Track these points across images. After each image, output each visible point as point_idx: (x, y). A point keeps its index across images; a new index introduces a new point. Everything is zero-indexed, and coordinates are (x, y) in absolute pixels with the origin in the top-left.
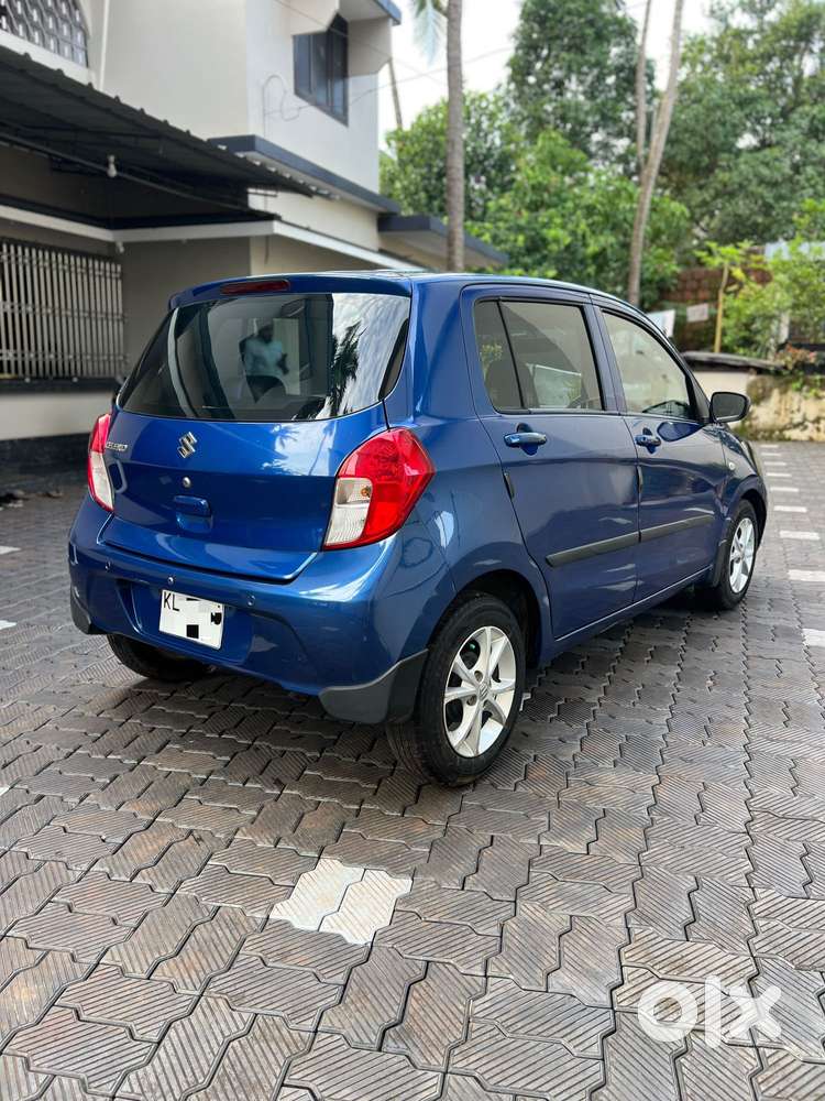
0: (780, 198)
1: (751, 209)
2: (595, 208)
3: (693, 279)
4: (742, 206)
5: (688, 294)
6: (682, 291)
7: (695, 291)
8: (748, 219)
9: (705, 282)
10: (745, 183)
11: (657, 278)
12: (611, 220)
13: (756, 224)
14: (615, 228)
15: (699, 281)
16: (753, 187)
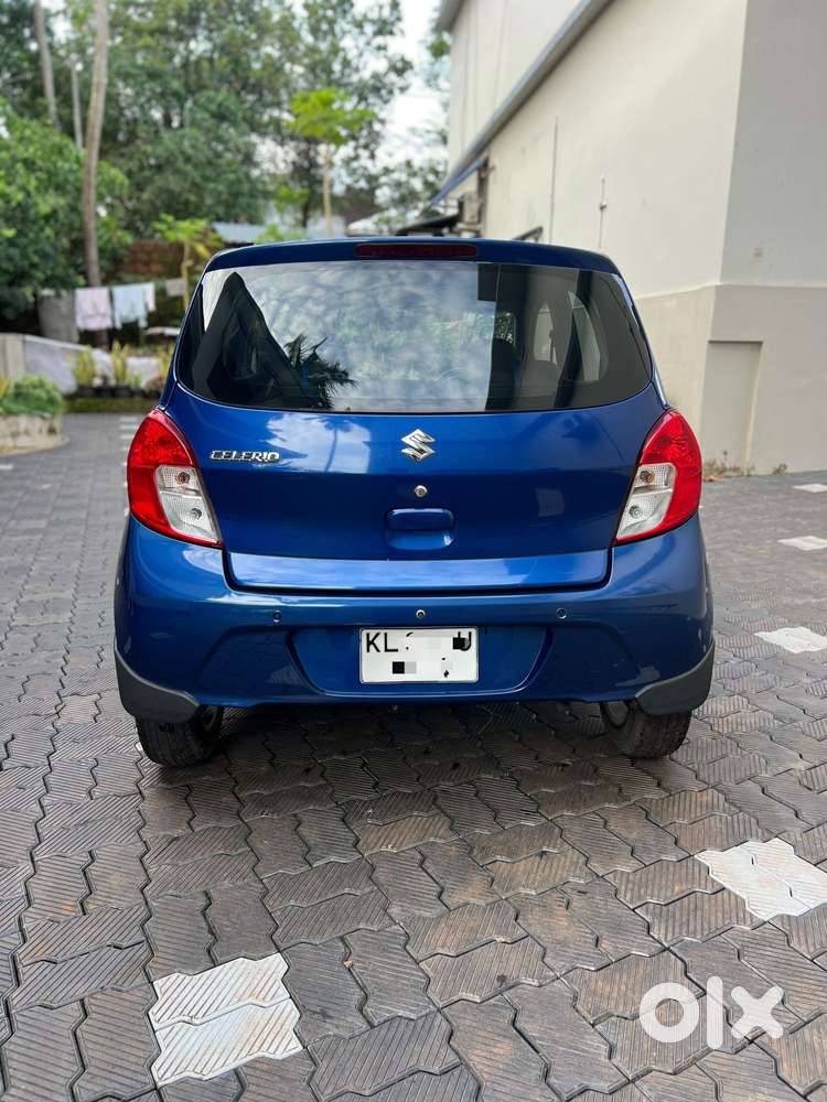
0: (206, 179)
1: (182, 187)
2: (33, 163)
3: (143, 251)
4: (172, 182)
5: (140, 267)
6: (134, 262)
7: (147, 264)
8: (180, 195)
9: (155, 256)
10: (172, 159)
11: (110, 246)
12: (54, 179)
13: (187, 203)
14: (60, 188)
15: (149, 253)
16: (180, 164)
